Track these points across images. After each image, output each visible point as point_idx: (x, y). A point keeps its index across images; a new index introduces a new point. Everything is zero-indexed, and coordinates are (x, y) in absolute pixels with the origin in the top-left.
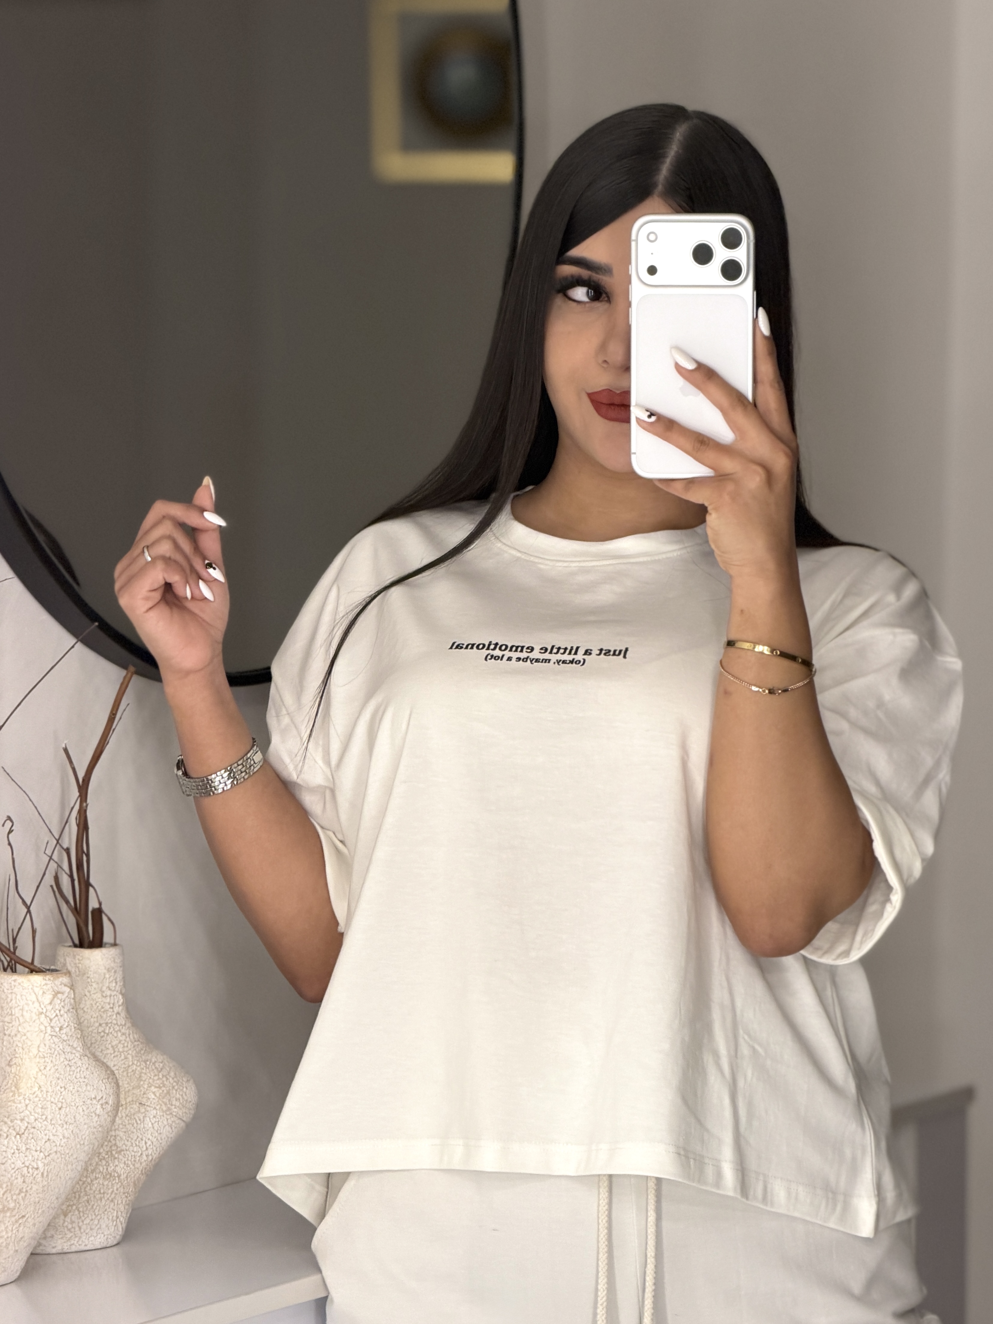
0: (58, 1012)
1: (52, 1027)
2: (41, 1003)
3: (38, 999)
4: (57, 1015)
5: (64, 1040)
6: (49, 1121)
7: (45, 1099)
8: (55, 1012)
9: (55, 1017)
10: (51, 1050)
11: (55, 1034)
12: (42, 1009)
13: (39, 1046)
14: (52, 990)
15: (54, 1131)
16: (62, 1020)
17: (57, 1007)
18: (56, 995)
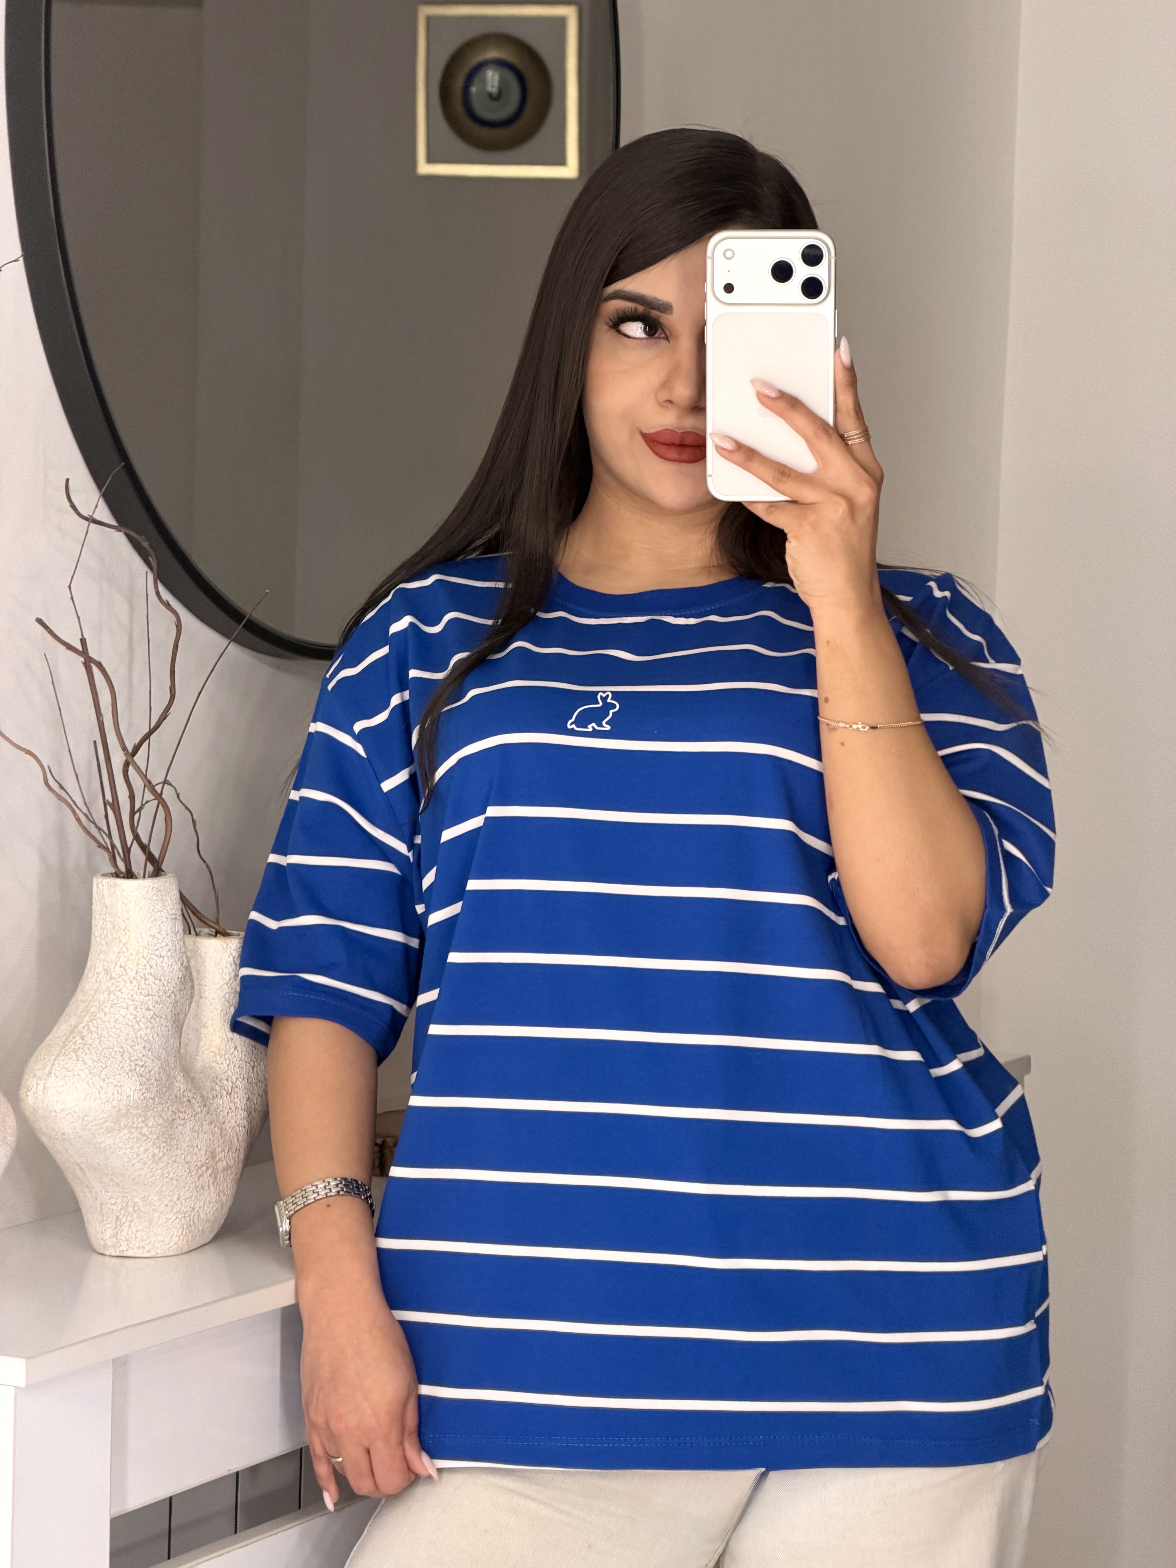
6: (246, 1080)
7: (241, 1059)
15: (251, 1090)
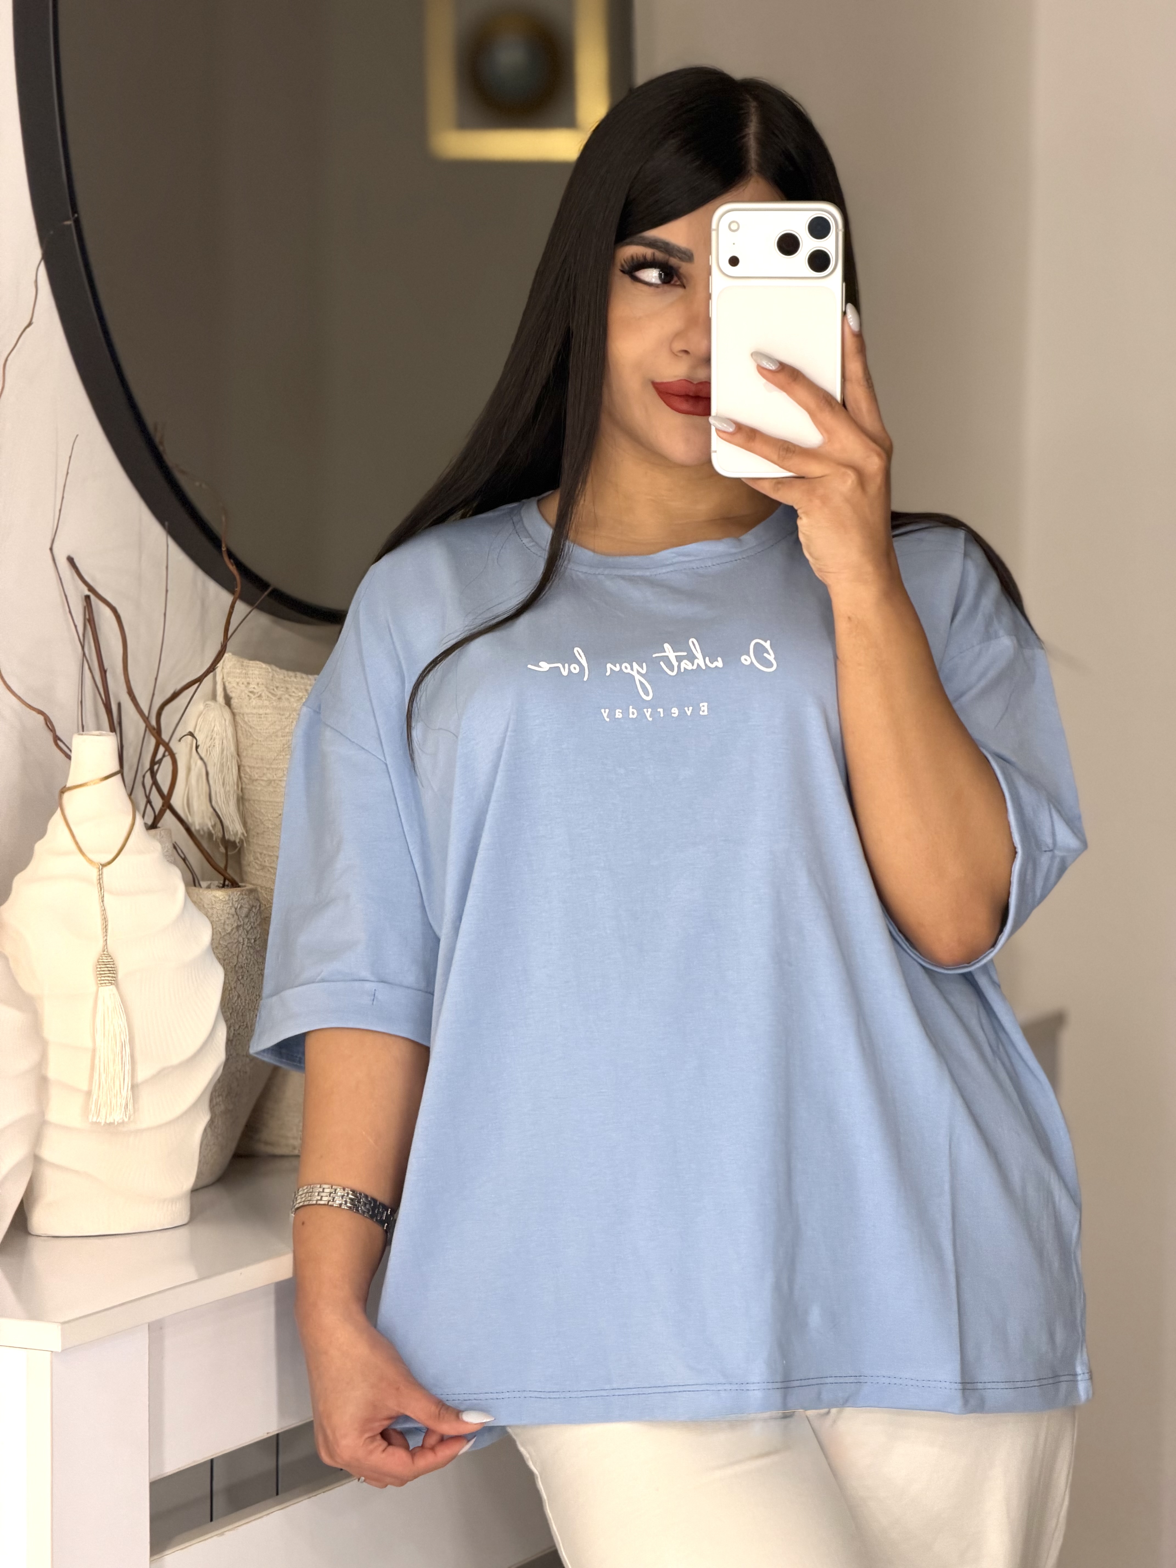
0: (252, 924)
1: (248, 939)
2: (240, 917)
3: (237, 914)
4: (252, 927)
5: (258, 951)
8: (250, 924)
9: (251, 929)
10: (247, 960)
11: (251, 945)
12: (240, 922)
13: (238, 957)
14: (247, 904)
16: (255, 931)
17: (252, 920)
18: (252, 908)
